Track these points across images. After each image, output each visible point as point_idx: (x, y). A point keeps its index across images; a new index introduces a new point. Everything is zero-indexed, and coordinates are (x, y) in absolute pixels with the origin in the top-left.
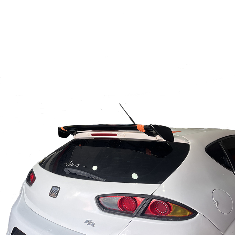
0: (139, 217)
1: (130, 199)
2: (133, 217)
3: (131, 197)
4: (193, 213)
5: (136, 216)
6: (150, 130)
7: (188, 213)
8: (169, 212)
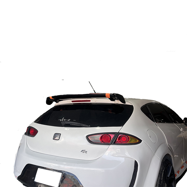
0: (113, 145)
1: (107, 136)
2: (110, 145)
3: (107, 134)
4: (140, 141)
5: (111, 144)
6: (113, 97)
7: (138, 141)
8: (128, 141)
